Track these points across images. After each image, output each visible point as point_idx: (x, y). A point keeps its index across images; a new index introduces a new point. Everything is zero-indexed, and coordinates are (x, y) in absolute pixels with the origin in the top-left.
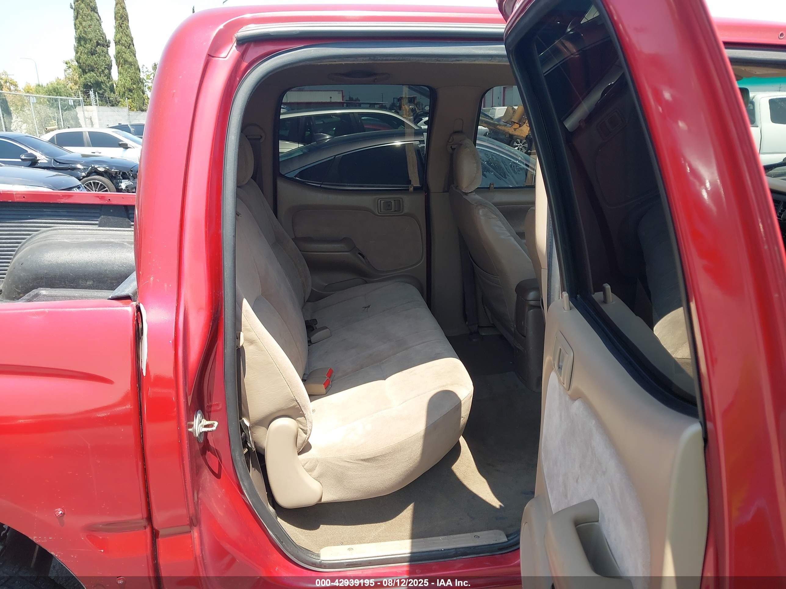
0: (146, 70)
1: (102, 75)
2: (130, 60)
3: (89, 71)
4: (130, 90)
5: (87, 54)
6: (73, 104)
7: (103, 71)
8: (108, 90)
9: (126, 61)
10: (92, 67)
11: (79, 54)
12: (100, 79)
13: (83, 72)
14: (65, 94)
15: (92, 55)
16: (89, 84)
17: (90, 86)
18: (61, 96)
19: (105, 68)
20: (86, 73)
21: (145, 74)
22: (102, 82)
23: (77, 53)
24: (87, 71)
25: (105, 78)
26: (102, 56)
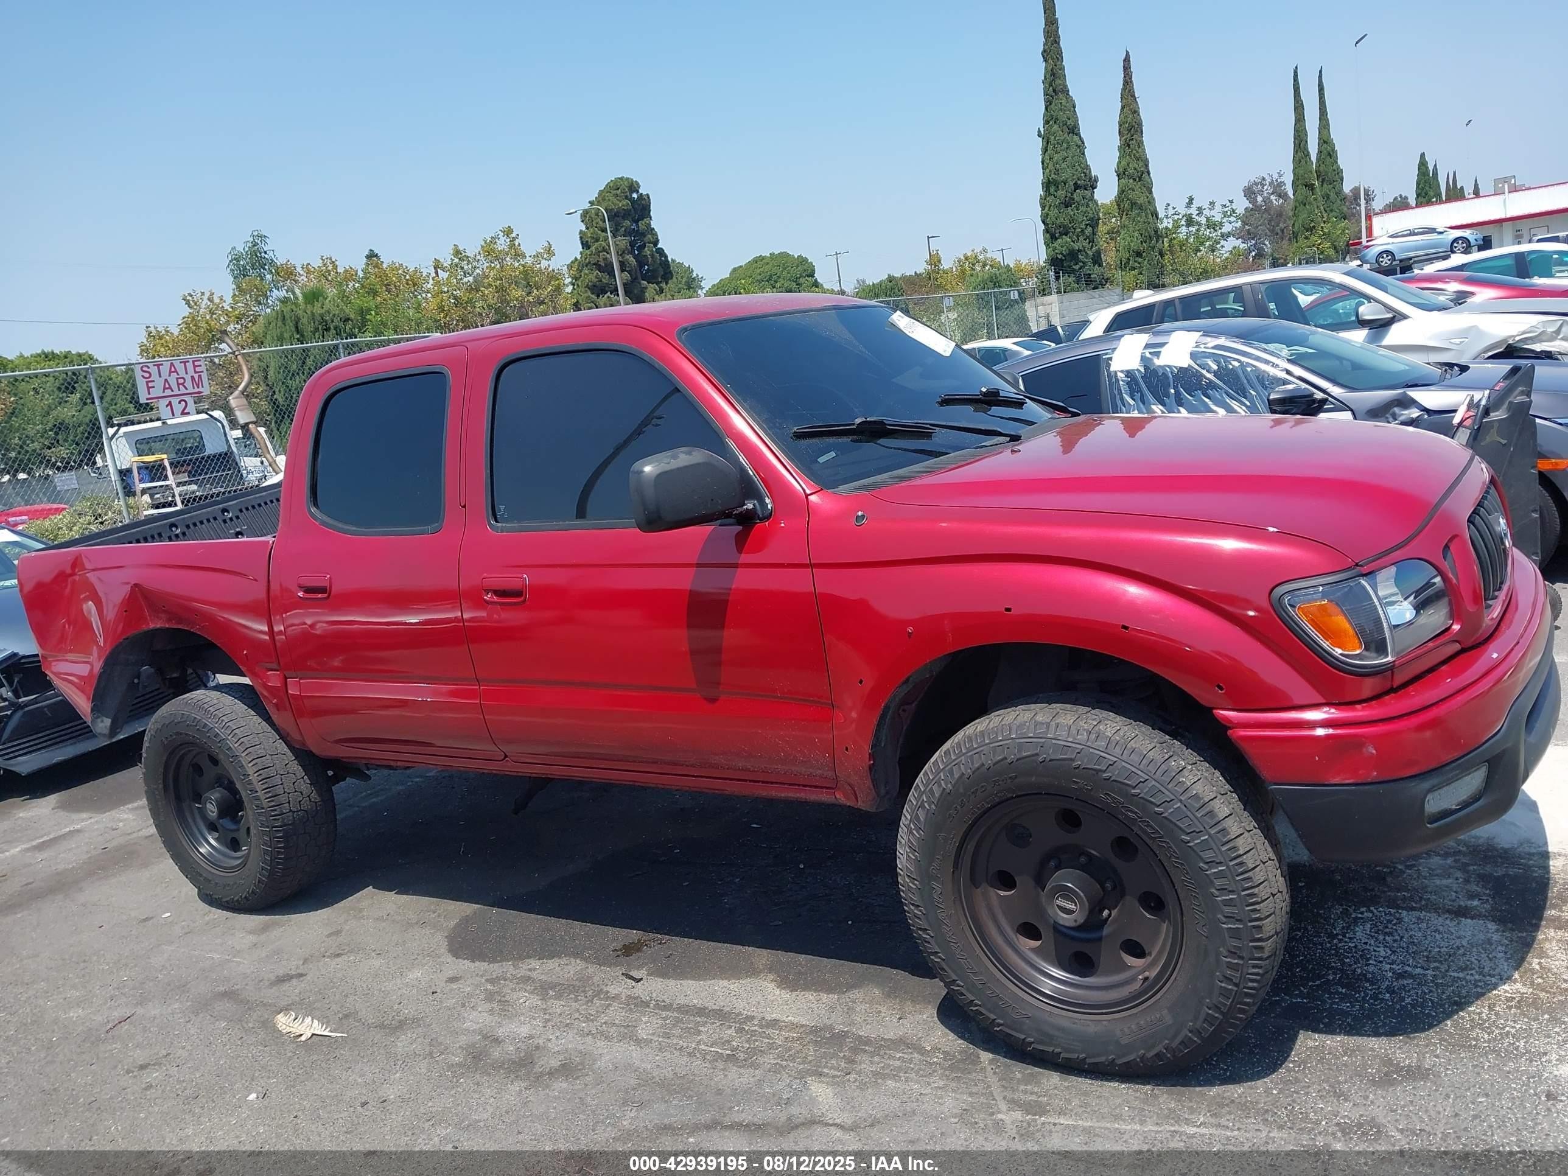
0: (1173, 212)
1: (1081, 238)
2: (1141, 200)
3: (1061, 234)
4: (1139, 254)
5: (1058, 207)
6: (1017, 297)
7: (1082, 231)
8: (1089, 261)
9: (1133, 204)
10: (1065, 226)
11: (1047, 208)
12: (1076, 246)
13: (1052, 238)
14: (1008, 283)
15: (1067, 207)
16: (1060, 256)
17: (1061, 259)
18: (1000, 287)
19: (1087, 225)
20: (1056, 239)
21: (1170, 220)
22: (1079, 251)
23: (1043, 208)
24: (1057, 235)
25: (1086, 243)
26: (1083, 205)
